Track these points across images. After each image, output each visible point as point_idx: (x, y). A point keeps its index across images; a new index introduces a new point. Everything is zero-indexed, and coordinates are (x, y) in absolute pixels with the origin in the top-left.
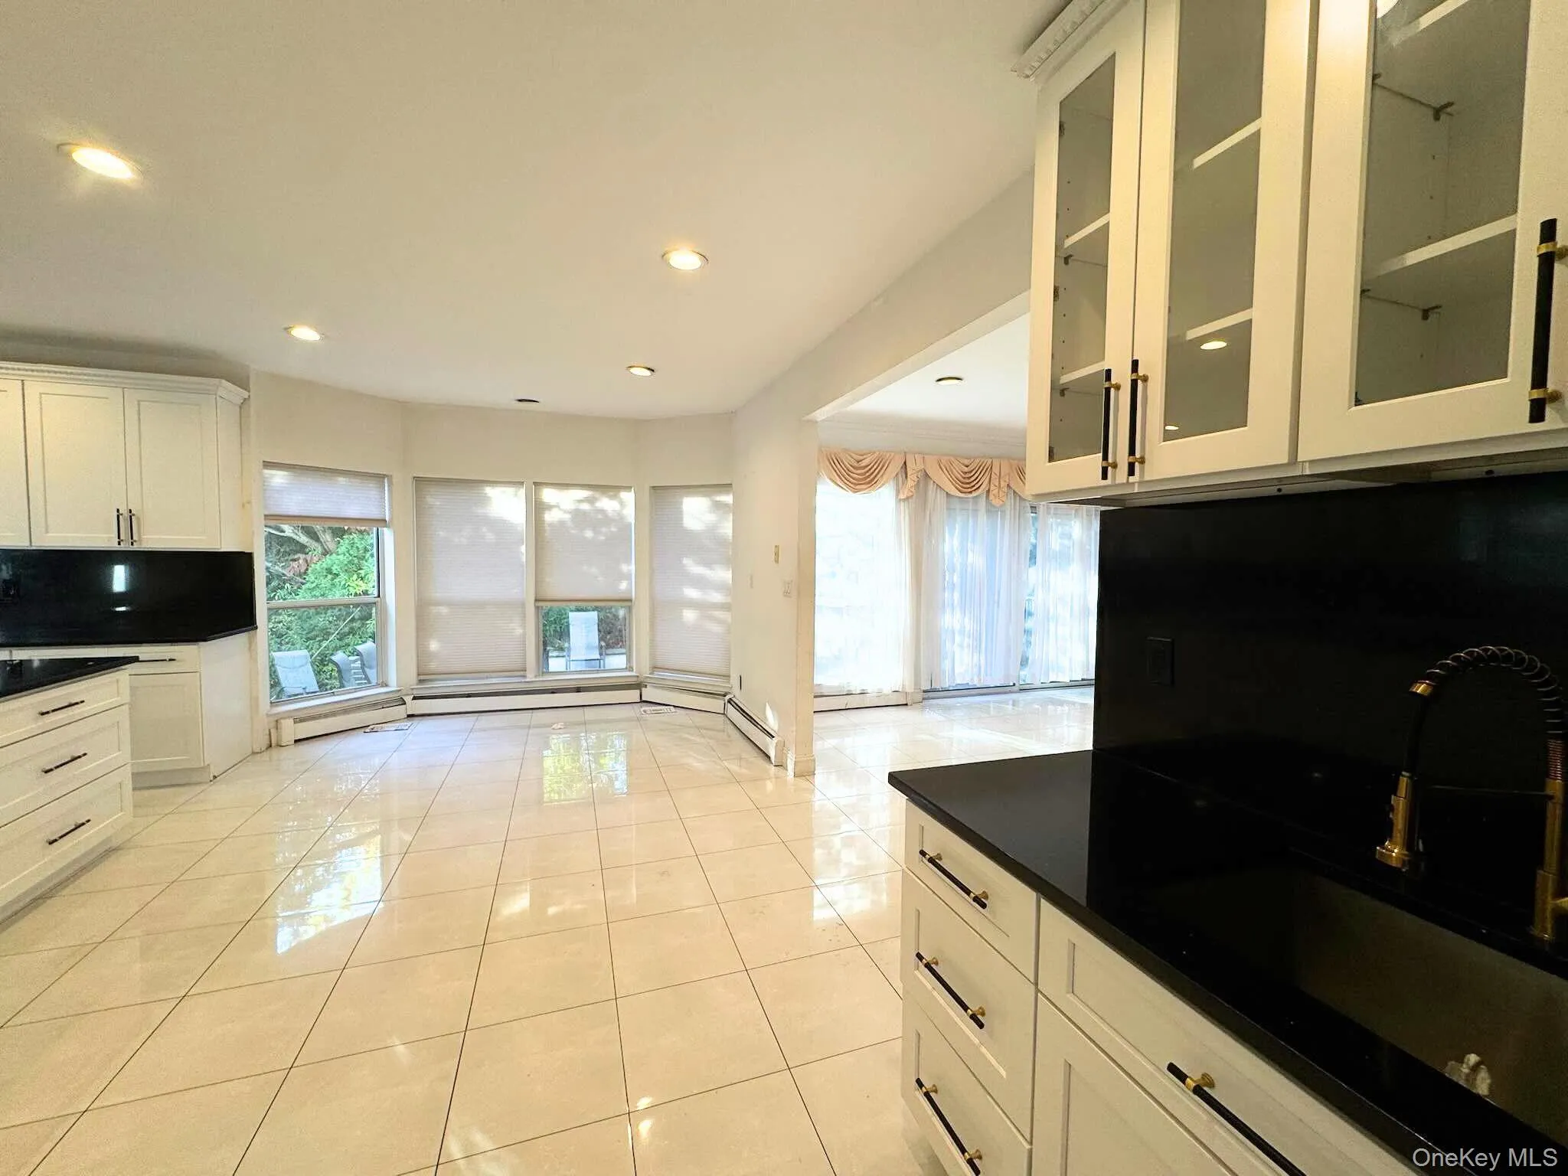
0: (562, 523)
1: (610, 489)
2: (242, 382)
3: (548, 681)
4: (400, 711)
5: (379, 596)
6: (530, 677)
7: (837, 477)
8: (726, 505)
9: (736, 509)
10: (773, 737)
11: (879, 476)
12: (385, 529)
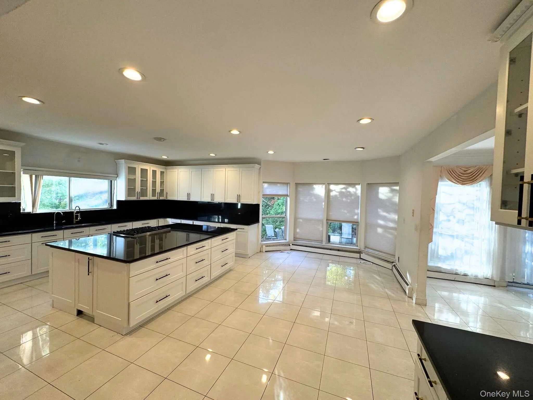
0: (336, 196)
1: (353, 185)
2: (259, 164)
3: (329, 245)
4: (288, 248)
5: (286, 215)
6: (324, 243)
7: (452, 178)
8: (396, 190)
9: (399, 192)
10: (408, 285)
11: (478, 177)
12: (288, 197)
